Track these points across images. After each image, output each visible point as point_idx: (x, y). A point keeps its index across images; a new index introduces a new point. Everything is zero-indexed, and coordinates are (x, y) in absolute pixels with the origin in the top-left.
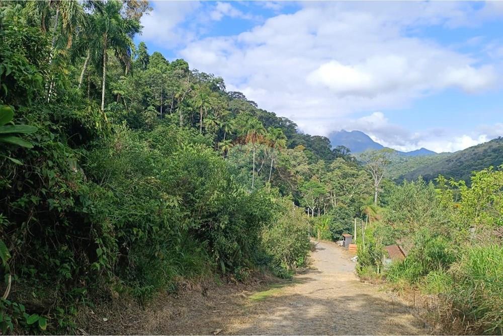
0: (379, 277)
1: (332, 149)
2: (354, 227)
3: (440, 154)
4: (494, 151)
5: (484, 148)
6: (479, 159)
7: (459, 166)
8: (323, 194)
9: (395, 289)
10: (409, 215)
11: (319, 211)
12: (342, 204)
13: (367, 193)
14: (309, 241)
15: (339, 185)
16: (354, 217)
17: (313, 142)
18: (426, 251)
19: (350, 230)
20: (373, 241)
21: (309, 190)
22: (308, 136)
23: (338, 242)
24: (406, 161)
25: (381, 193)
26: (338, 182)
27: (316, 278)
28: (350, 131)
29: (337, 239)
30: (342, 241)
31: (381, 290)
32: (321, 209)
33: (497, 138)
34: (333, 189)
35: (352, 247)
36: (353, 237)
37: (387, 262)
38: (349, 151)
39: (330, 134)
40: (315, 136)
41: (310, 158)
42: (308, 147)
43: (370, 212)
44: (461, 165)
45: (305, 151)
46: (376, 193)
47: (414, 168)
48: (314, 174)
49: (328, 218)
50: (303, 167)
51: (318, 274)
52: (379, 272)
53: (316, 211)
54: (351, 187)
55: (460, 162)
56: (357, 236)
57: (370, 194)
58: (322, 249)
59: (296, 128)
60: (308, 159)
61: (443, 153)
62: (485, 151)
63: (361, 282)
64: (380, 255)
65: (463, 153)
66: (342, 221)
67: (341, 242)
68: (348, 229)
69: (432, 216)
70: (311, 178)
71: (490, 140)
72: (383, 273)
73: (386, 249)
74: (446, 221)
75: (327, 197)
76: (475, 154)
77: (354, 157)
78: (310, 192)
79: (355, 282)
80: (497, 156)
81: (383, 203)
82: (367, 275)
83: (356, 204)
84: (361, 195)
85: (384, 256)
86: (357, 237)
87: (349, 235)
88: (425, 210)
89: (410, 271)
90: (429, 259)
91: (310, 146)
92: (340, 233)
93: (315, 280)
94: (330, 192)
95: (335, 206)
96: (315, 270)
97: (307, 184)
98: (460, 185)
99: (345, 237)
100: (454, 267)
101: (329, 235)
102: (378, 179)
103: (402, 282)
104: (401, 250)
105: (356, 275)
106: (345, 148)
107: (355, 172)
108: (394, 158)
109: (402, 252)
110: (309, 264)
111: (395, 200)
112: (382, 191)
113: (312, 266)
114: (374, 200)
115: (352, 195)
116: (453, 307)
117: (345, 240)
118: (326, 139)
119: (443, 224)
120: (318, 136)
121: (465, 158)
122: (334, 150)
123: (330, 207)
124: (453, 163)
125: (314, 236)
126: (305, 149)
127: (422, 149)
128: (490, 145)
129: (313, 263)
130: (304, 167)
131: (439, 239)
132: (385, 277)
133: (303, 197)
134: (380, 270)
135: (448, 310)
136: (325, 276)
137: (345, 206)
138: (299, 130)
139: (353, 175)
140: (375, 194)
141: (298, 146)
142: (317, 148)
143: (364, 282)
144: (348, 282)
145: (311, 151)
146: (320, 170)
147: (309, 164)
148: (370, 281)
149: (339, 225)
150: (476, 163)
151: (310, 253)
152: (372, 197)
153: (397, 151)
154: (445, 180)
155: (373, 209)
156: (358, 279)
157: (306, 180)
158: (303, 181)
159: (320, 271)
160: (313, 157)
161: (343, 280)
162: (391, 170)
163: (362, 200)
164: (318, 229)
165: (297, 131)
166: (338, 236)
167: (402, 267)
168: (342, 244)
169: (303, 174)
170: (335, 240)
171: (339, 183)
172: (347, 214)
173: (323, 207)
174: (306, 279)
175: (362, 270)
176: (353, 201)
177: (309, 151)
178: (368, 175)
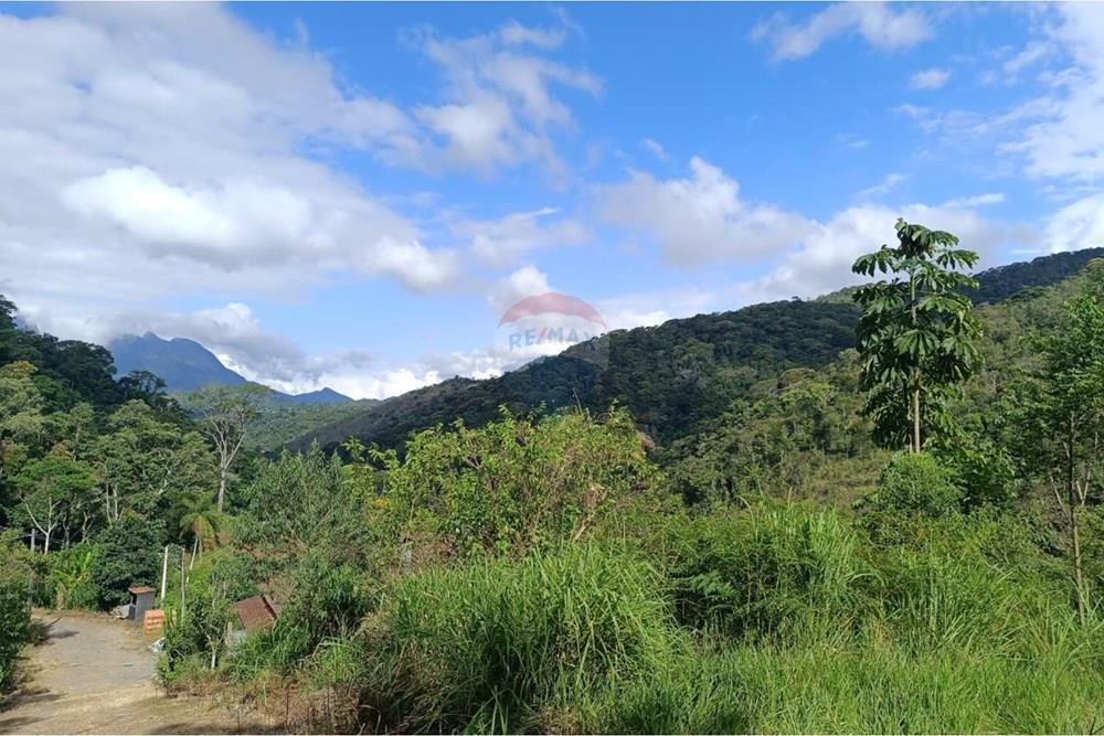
0: (213, 676)
1: (116, 377)
2: (160, 569)
3: (359, 401)
4: (449, 400)
5: (432, 394)
6: (423, 415)
7: (392, 426)
8: (82, 491)
9: (247, 697)
11: (68, 533)
12: (132, 513)
13: (201, 484)
14: (27, 617)
15: (129, 467)
16: (165, 544)
17: (64, 356)
18: (318, 598)
19: (150, 576)
20: (205, 595)
21: (40, 480)
22: (51, 339)
23: (116, 610)
24: (293, 414)
25: (233, 483)
26: (128, 457)
27: (42, 715)
28: (169, 339)
29: (116, 602)
30: (127, 607)
31: (218, 705)
32: (72, 531)
33: (452, 377)
34: (113, 476)
35: (153, 618)
36: (159, 591)
37: (235, 638)
38: (164, 386)
39: (115, 342)
40: (71, 342)
41: (50, 397)
42: (45, 367)
43: (201, 526)
44: (394, 425)
45: (36, 378)
46: (223, 483)
47: (306, 428)
48: (60, 440)
49: (89, 553)
50: (27, 418)
51: (48, 703)
52: (216, 665)
53: (57, 535)
54: (161, 470)
55: (393, 419)
56: (169, 588)
57: (206, 485)
58: (68, 634)
59: (12, 315)
60: (42, 399)
61: (364, 400)
62: (435, 399)
63: (169, 697)
64: (221, 623)
65: (394, 402)
66: (132, 555)
67: (125, 610)
68: (145, 575)
69: (333, 523)
70: (48, 448)
71: (441, 381)
72: (223, 665)
73: (235, 609)
75: (93, 497)
76: (418, 404)
77: (173, 400)
78: (42, 486)
79: (155, 701)
80: (452, 410)
81: (237, 505)
82: (183, 679)
83: (171, 513)
84: (186, 490)
85: (230, 624)
86: (167, 591)
87: (147, 589)
88: (321, 513)
89: (283, 648)
90: (324, 614)
91: (54, 366)
92: (124, 585)
93: (36, 720)
94: (102, 486)
95: (116, 518)
96: (38, 695)
97: (36, 466)
98: (389, 457)
99: (135, 596)
100: (371, 623)
101: (92, 593)
102: (229, 452)
103: (265, 676)
104: (268, 606)
105: (156, 683)
106: (152, 376)
107: (173, 434)
108: (268, 408)
109: (271, 611)
110: (23, 680)
112: (235, 477)
113: (30, 686)
114: (215, 500)
115: (161, 491)
116: (361, 703)
117: (134, 602)
118: (101, 350)
119: (354, 538)
120: (79, 342)
121: (401, 412)
122: (123, 380)
123: (100, 522)
124: (380, 420)
125: (46, 602)
126: (38, 373)
127: (326, 390)
128: (442, 389)
129: (33, 675)
130: (30, 420)
131: (347, 569)
132: (227, 673)
133: (19, 501)
134: (217, 660)
135: (351, 711)
136: (68, 704)
137: (142, 518)
138: (23, 322)
139: (169, 442)
140: (220, 487)
141: (15, 364)
142: (72, 371)
143: (176, 696)
144: (134, 704)
145: (54, 378)
146: (79, 429)
147: (45, 412)
148: (192, 691)
149: (121, 567)
150: (420, 422)
151: (27, 650)
152: (211, 494)
153: (274, 392)
154: (362, 448)
155: (213, 523)
156: (161, 694)
157: (33, 454)
158: (24, 456)
159: (54, 692)
160: (61, 395)
161: (118, 703)
162: (260, 433)
163: (186, 501)
164: (60, 584)
165: (14, 321)
166: (117, 596)
167: (266, 643)
168: (126, 614)
169: (26, 439)
170: (106, 606)
171: (130, 462)
172: (144, 536)
173: (81, 524)
174: (13, 720)
175: (173, 670)
176: (163, 504)
177: (48, 379)
178: (206, 442)
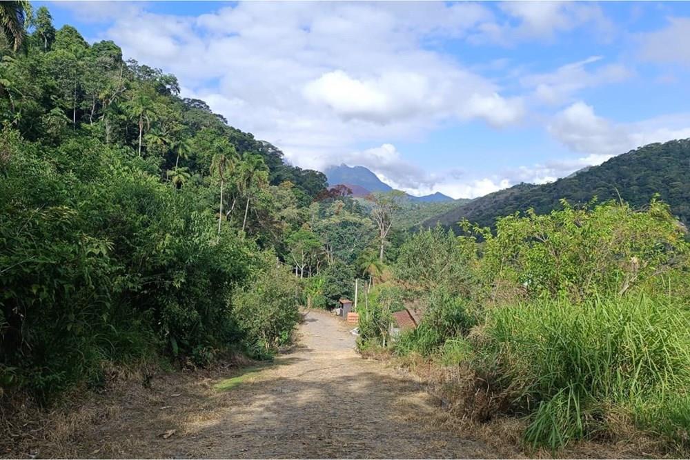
0: (385, 351)
1: (329, 189)
2: (354, 291)
4: (516, 199)
5: (505, 195)
6: (499, 208)
7: (478, 216)
8: (316, 248)
9: (405, 364)
10: (424, 270)
11: (310, 270)
12: (340, 260)
13: (371, 246)
14: (297, 309)
15: (337, 236)
16: (355, 278)
17: (305, 178)
18: (444, 314)
19: (349, 294)
20: (379, 306)
21: (298, 242)
22: (298, 169)
23: (334, 310)
24: (419, 208)
25: (387, 247)
26: (337, 231)
27: (306, 358)
28: (353, 167)
29: (333, 307)
30: (339, 309)
31: (388, 367)
32: (312, 269)
34: (330, 241)
35: (351, 317)
36: (353, 303)
37: (394, 332)
38: (351, 193)
39: (327, 170)
40: (307, 171)
41: (300, 199)
42: (297, 184)
43: (373, 269)
44: (480, 214)
45: (294, 189)
46: (382, 246)
48: (305, 222)
49: (322, 279)
50: (291, 210)
51: (308, 353)
52: (386, 345)
53: (306, 269)
54: (352, 239)
55: (480, 211)
56: (358, 301)
57: (375, 248)
58: (313, 320)
59: (282, 158)
60: (297, 200)
61: (461, 199)
62: (507, 198)
63: (363, 358)
64: (387, 323)
65: (481, 200)
66: (340, 283)
67: (338, 311)
68: (346, 293)
69: (451, 271)
70: (301, 226)
71: (511, 186)
72: (389, 346)
73: (395, 316)
74: (466, 277)
75: (321, 251)
76: (496, 202)
77: (356, 201)
78: (300, 245)
79: (356, 359)
80: (519, 205)
81: (391, 260)
82: (370, 350)
83: (357, 261)
84: (365, 250)
85: (392, 324)
86: (357, 304)
87: (348, 301)
88: (443, 265)
89: (423, 341)
90: (447, 323)
91: (301, 183)
92: (337, 298)
93: (305, 360)
94: (325, 245)
95: (332, 263)
96: (303, 348)
97: (295, 235)
98: (485, 232)
99: (342, 304)
100: (476, 331)
101: (322, 301)
102: (385, 230)
103: (413, 355)
104: (411, 317)
105: (356, 351)
106: (346, 188)
107: (357, 219)
108: (405, 205)
109: (413, 319)
110: (296, 340)
111: (408, 252)
112: (389, 244)
113: (299, 343)
114: (379, 256)
115: (353, 250)
116: (476, 376)
117: (342, 307)
118: (321, 174)
119: (463, 281)
120: (311, 170)
121: (484, 206)
122: (332, 190)
123: (324, 265)
124: (471, 212)
125: (303, 303)
126: (294, 187)
127: (438, 193)
128: (513, 191)
129: (301, 338)
130: (292, 212)
131: (459, 299)
132: (392, 350)
133: (290, 252)
134: (386, 341)
135: (471, 380)
136: (317, 354)
137: (345, 263)
138: (286, 161)
139: (355, 224)
140: (381, 249)
141: (285, 182)
142: (309, 186)
143: (367, 358)
144: (348, 359)
145: (301, 189)
146: (313, 216)
147: (299, 207)
148: (375, 356)
149: (336, 288)
150: (497, 213)
151: (297, 326)
152: (377, 252)
153: (409, 195)
154: (470, 225)
155: (378, 267)
156: (360, 356)
157: (294, 228)
158: (290, 230)
159: (309, 348)
160: (305, 198)
161: (339, 357)
162: (401, 219)
163: (364, 256)
164: (309, 295)
165: (283, 161)
166: (334, 303)
167: (414, 336)
168: (339, 313)
169: (290, 221)
170: (330, 308)
171: (337, 233)
172: (346, 273)
173: (316, 265)
174: (292, 359)
175: (363, 345)
176: (354, 257)
177: (299, 190)
178: (373, 224)
